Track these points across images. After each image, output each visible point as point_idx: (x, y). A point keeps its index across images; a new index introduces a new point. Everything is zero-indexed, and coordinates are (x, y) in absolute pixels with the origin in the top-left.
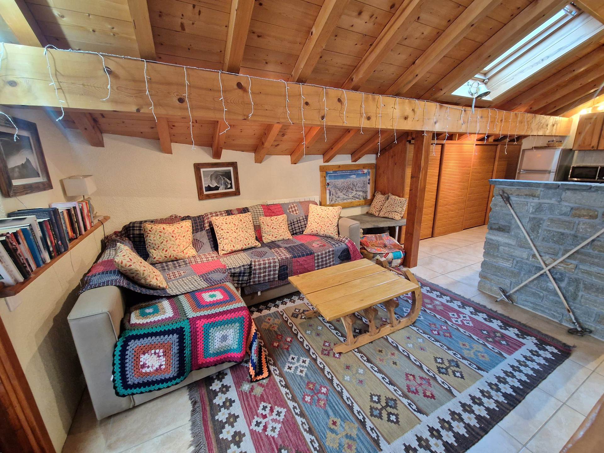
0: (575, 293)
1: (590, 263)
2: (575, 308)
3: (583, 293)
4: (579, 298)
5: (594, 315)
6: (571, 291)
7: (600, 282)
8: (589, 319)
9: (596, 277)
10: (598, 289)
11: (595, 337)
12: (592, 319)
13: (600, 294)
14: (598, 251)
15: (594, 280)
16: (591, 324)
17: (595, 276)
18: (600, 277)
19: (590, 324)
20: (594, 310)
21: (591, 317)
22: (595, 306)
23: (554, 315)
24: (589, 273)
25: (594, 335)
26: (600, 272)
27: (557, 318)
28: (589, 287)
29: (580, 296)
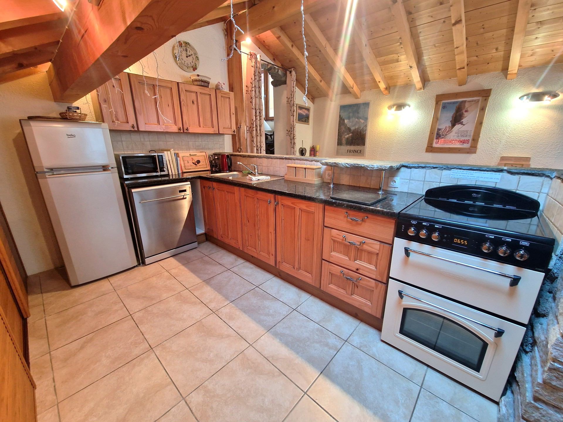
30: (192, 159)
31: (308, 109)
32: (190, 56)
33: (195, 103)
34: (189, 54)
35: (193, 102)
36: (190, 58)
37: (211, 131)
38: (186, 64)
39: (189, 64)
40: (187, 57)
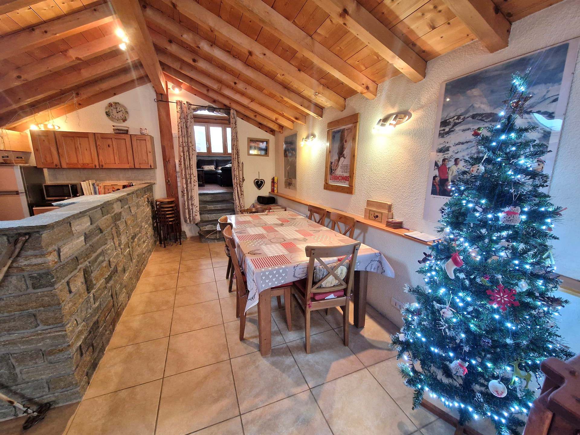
0: (10, 373)
1: (5, 330)
2: (22, 390)
3: (21, 368)
4: (19, 376)
5: (45, 385)
6: (5, 373)
7: (29, 347)
8: (43, 392)
9: (23, 343)
10: (31, 355)
11: (61, 405)
12: (47, 389)
13: (37, 360)
14: (7, 312)
15: (22, 347)
16: (48, 396)
17: (20, 342)
18: (27, 341)
19: (48, 398)
20: (42, 379)
21: (45, 388)
22: (41, 375)
23: (4, 413)
24: (13, 343)
25: (58, 404)
26: (22, 335)
27: (10, 415)
28: (22, 358)
29: (18, 373)
30: (113, 188)
31: (267, 142)
32: (120, 112)
33: (111, 146)
34: (118, 110)
35: (109, 146)
36: (120, 114)
37: (127, 166)
38: (116, 118)
39: (120, 117)
40: (117, 113)
